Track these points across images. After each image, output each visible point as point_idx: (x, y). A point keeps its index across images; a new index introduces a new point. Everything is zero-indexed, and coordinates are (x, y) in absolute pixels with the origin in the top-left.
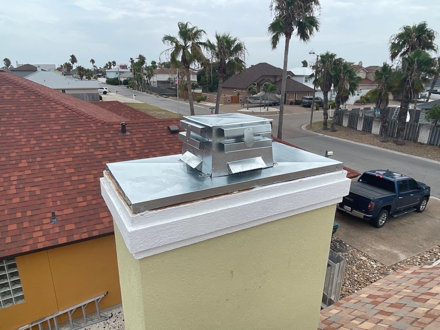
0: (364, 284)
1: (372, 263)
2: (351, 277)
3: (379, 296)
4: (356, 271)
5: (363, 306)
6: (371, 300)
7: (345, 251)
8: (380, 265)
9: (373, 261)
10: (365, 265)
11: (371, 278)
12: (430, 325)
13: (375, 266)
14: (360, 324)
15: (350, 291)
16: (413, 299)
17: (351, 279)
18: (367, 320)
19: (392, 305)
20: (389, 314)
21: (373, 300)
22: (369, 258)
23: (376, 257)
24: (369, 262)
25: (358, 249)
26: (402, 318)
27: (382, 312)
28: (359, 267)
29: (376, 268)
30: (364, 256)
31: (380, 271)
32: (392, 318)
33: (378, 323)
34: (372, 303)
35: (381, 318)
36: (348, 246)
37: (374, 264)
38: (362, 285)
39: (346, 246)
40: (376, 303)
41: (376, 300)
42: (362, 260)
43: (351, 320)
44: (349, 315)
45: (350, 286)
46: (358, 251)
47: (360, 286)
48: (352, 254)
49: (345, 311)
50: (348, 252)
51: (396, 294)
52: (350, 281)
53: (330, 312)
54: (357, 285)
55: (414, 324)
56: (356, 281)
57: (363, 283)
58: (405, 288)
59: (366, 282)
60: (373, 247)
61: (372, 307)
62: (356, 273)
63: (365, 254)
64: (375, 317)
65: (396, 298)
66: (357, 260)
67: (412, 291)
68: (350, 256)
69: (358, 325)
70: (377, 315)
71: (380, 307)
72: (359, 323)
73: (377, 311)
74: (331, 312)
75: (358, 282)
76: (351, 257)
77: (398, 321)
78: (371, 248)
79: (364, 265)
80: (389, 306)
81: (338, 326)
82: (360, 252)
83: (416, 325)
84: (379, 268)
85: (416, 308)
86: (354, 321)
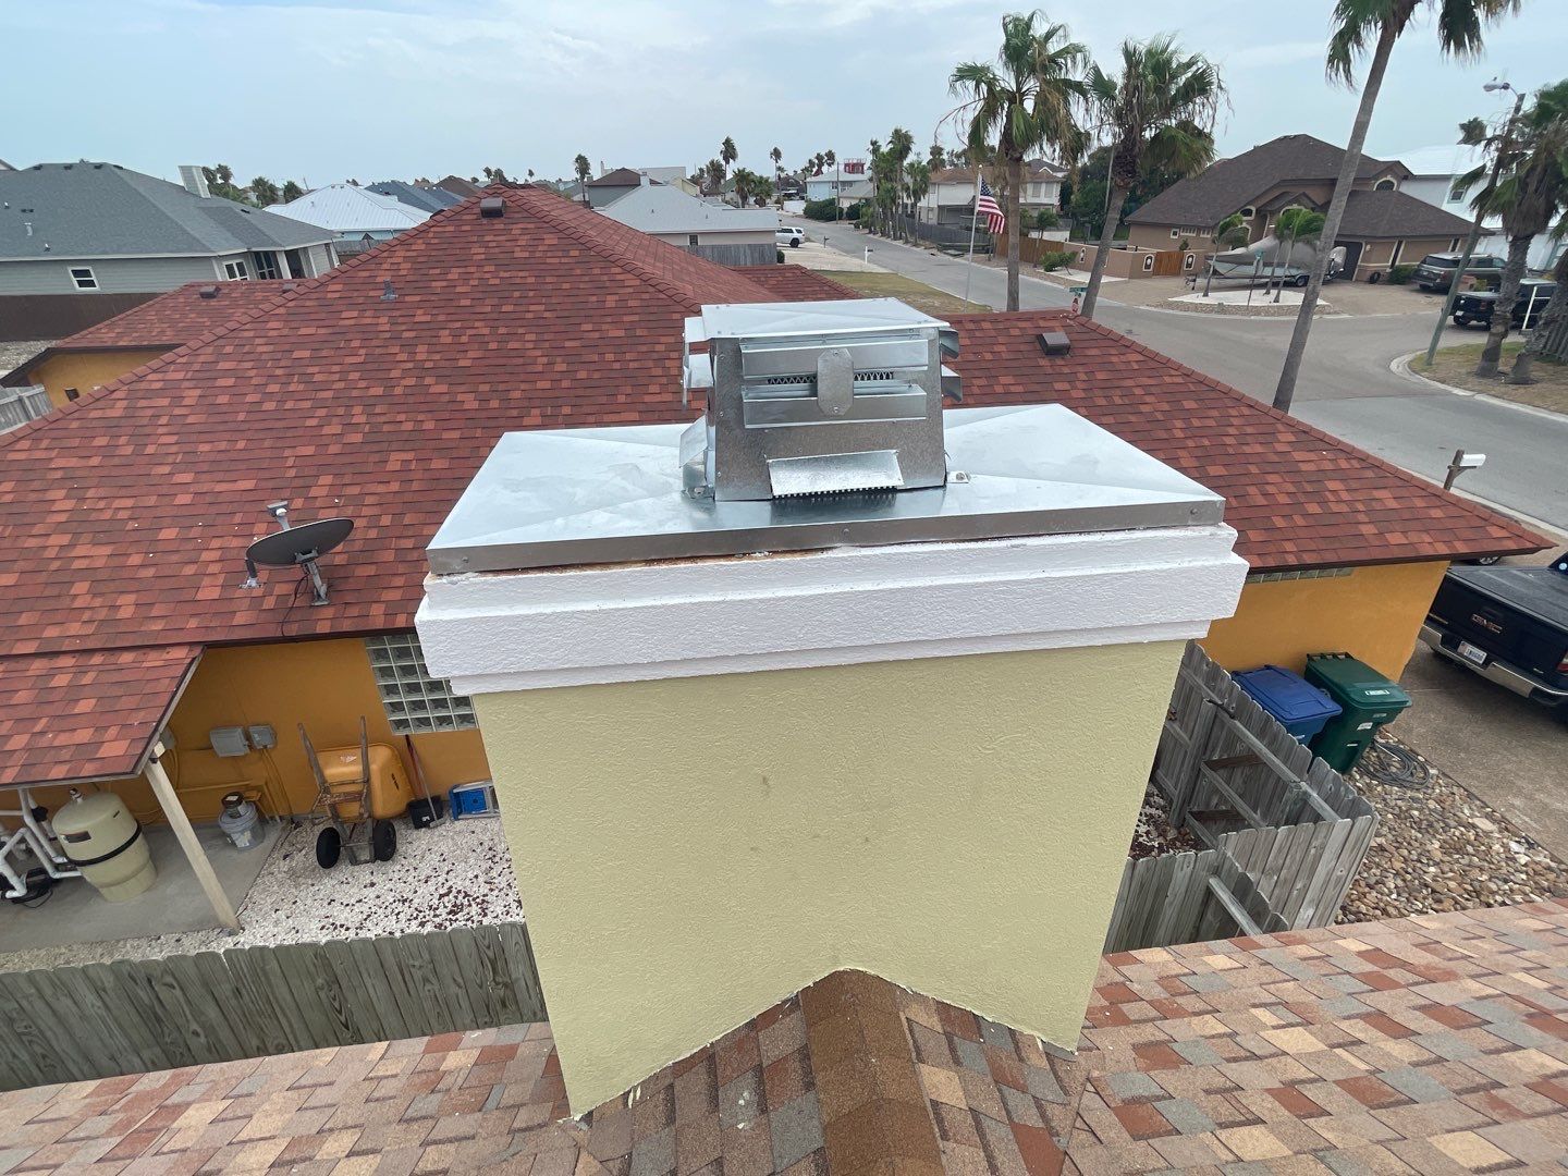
0: (1456, 903)
1: (1514, 846)
2: (1410, 870)
3: (1404, 965)
4: (1438, 855)
5: (1325, 975)
6: (1369, 967)
7: (1417, 786)
8: (1548, 860)
9: (1519, 842)
10: (1483, 848)
11: (1493, 893)
12: (1528, 1123)
13: (1523, 859)
14: (1274, 1028)
15: (1391, 910)
16: (1530, 1016)
17: (1409, 877)
18: (1307, 1023)
19: (1432, 1010)
20: (1400, 1032)
21: (1376, 968)
22: (1507, 829)
23: (1538, 832)
24: (1505, 840)
25: (1473, 790)
26: (1440, 1060)
27: (1379, 1020)
28: (1454, 848)
29: (1526, 865)
30: (1488, 816)
31: (1537, 878)
32: (1401, 1051)
33: (1339, 1046)
34: (1365, 977)
35: (1361, 1036)
36: (1433, 771)
37: (1523, 850)
38: (1448, 904)
39: (1426, 772)
40: (1378, 983)
41: (1385, 972)
42: (1474, 826)
43: (1255, 1006)
44: (1257, 989)
45: (1399, 895)
46: (1470, 795)
47: (1435, 906)
48: (1439, 802)
49: (1255, 970)
50: (1429, 791)
51: (1473, 977)
52: (1404, 880)
53: (1205, 958)
54: (1424, 898)
55: (1465, 1097)
56: (1427, 886)
57: (1453, 898)
58: (1527, 970)
59: (1467, 899)
60: (1541, 796)
61: (1357, 990)
62: (1436, 864)
63: (1494, 811)
64: (1344, 1025)
65: (1464, 991)
66: (1453, 823)
67: (1546, 985)
68: (1432, 804)
69: (1264, 1026)
70: (1352, 1021)
71: (1383, 1001)
72: (1275, 1021)
73: (1364, 1009)
74: (1209, 959)
75: (1433, 891)
76: (1435, 810)
77: (1416, 1065)
78: (1530, 798)
79: (1476, 843)
80: (1422, 1008)
81: (1200, 1006)
82: (1478, 802)
83: (1474, 1104)
84: (1538, 868)
85: (1516, 1048)
86: (1260, 1013)
